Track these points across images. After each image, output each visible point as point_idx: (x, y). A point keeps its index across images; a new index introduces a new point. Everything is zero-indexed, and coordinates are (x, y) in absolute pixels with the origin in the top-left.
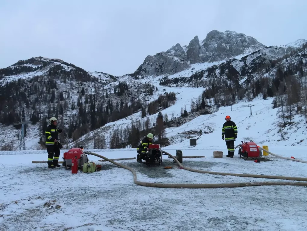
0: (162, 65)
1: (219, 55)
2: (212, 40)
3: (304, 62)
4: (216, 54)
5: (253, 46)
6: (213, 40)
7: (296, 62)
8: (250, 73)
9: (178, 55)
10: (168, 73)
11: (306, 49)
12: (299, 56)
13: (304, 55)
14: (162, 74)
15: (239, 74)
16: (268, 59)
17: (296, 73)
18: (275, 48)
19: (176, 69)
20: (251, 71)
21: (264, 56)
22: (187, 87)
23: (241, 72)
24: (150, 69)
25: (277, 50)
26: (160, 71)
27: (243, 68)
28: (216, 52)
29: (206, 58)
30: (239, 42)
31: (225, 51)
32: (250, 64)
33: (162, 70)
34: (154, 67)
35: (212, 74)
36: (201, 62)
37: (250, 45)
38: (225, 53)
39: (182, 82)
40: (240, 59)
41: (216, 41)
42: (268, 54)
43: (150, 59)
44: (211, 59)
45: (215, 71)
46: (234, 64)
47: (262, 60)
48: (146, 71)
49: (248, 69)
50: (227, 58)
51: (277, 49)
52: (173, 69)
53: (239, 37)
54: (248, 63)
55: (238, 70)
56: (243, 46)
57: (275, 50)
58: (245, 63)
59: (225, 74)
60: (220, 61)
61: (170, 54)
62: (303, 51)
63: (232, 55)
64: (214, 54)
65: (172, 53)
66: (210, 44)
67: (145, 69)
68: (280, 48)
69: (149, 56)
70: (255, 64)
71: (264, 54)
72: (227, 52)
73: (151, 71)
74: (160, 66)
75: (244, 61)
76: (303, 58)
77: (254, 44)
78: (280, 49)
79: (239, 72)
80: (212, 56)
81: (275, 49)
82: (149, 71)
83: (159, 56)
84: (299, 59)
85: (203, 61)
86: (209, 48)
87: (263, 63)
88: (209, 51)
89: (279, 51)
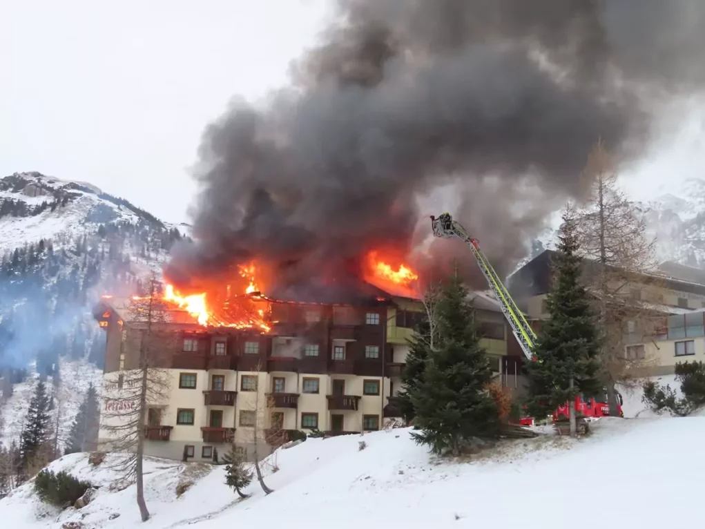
3: (698, 257)
7: (682, 258)
11: (703, 229)
12: (688, 242)
13: (698, 243)
18: (637, 208)
25: (642, 215)
40: (558, 228)
46: (542, 238)
51: (640, 210)
57: (638, 213)
62: (696, 230)
68: (649, 209)
76: (695, 249)
78: (647, 213)
81: (636, 211)
84: (688, 251)
89: (644, 217)
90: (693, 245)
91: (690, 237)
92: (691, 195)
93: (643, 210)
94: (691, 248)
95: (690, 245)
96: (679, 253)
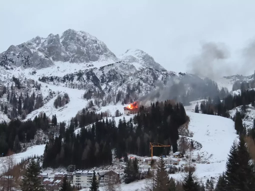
0: (27, 58)
1: (78, 58)
2: (71, 40)
4: (76, 56)
5: (105, 54)
6: (73, 42)
7: (137, 83)
8: (108, 82)
9: (42, 50)
10: (35, 67)
12: (139, 78)
14: (30, 67)
15: (99, 81)
16: (119, 73)
17: (137, 90)
19: (42, 64)
20: (108, 81)
21: (117, 70)
22: (64, 86)
23: (101, 80)
24: (17, 61)
25: (124, 66)
26: (27, 63)
27: (102, 77)
28: (76, 54)
29: (67, 58)
30: (95, 49)
31: (84, 55)
32: (106, 74)
33: (29, 64)
34: (20, 59)
35: (81, 79)
36: (63, 61)
37: (103, 52)
38: (84, 57)
39: (57, 81)
40: (99, 69)
41: (75, 43)
42: (119, 68)
43: (14, 49)
44: (71, 60)
45: (83, 76)
46: (95, 72)
47: (115, 73)
48: (13, 62)
49: (105, 79)
50: (86, 62)
52: (39, 64)
53: (94, 42)
54: (105, 73)
55: (99, 77)
56: (98, 53)
58: (103, 73)
59: (90, 80)
60: (79, 63)
61: (32, 47)
62: (141, 74)
63: (89, 60)
64: (74, 55)
65: (33, 46)
66: (70, 45)
67: (12, 60)
68: (127, 64)
69: (12, 45)
70: (111, 75)
71: (117, 68)
72: (86, 56)
73: (18, 62)
74: (25, 58)
75: (102, 71)
77: (106, 52)
78: (126, 65)
79: (100, 80)
80: (72, 57)
81: (123, 64)
82: (16, 62)
83: (23, 48)
84: (138, 81)
85: (65, 60)
86: (69, 48)
87: (116, 76)
88: (68, 51)
89: (125, 67)
90: (140, 79)
91: (139, 76)
92: (138, 56)
93: (125, 64)
94: (139, 80)
95: (139, 79)
96: (136, 81)
